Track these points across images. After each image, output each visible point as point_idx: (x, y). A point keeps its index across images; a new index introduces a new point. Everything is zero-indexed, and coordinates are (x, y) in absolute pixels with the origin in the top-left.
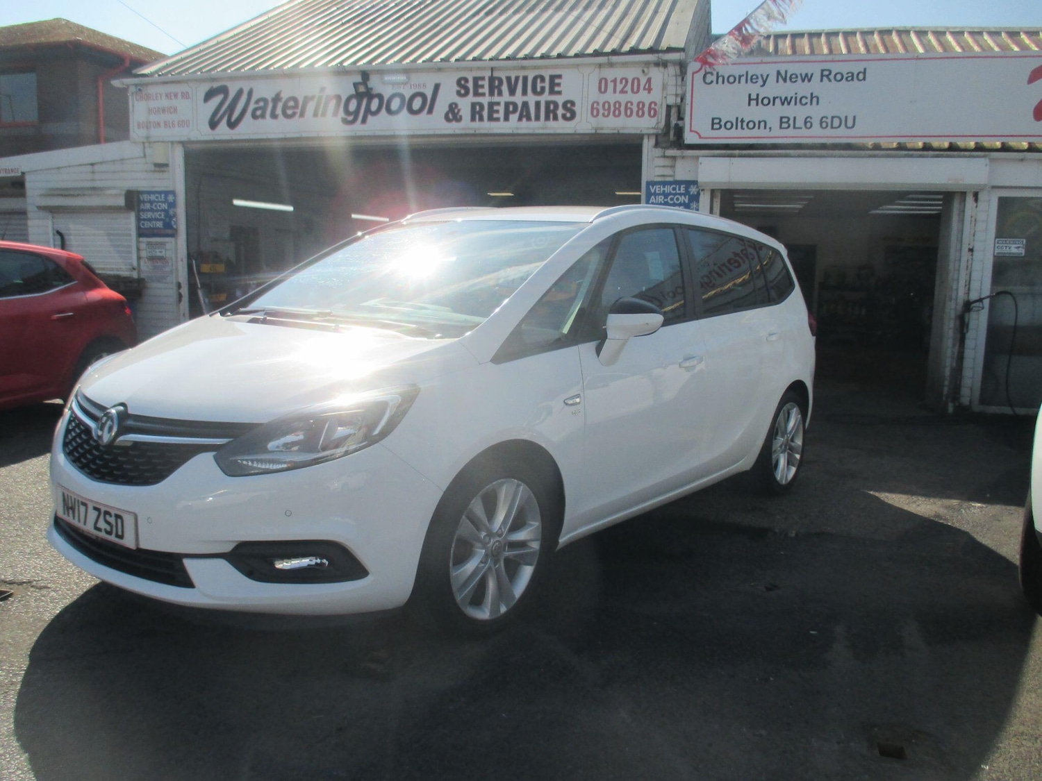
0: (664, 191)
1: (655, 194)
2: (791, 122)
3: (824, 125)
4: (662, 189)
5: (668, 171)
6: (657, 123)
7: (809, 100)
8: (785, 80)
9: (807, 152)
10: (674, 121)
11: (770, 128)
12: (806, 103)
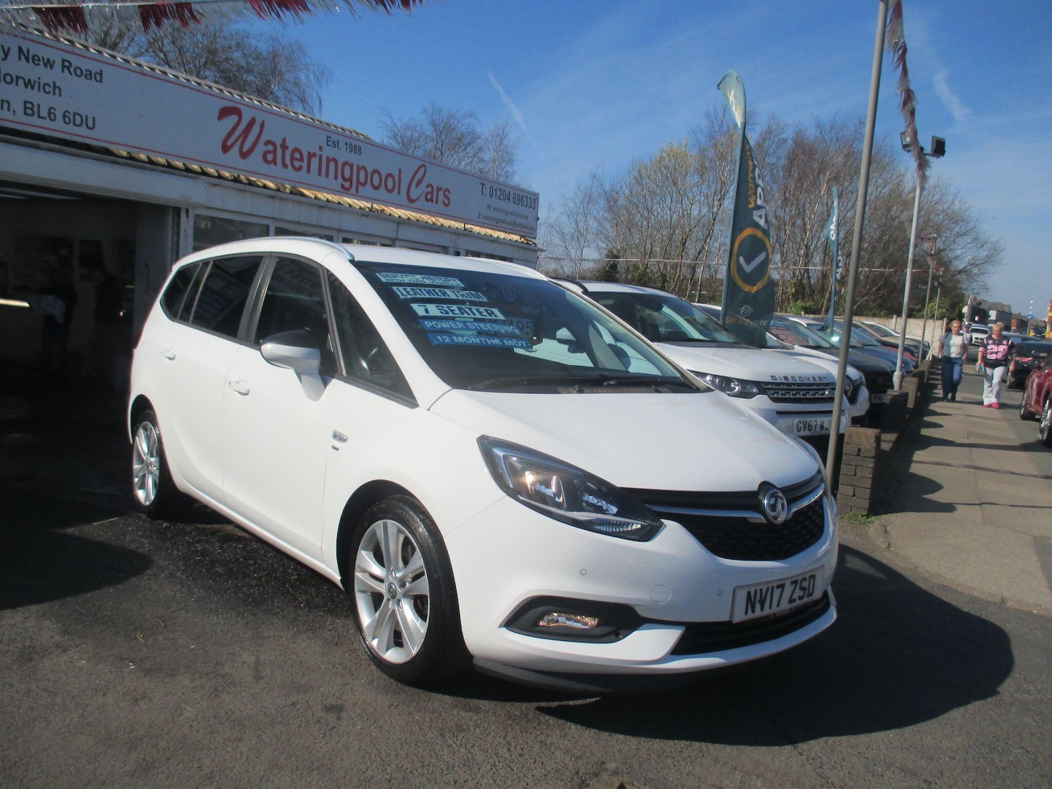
2: (36, 109)
3: (67, 120)
7: (51, 90)
8: (27, 59)
9: (57, 147)
11: (14, 112)
12: (49, 92)
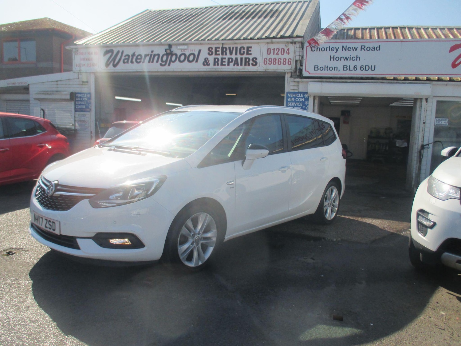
0: (294, 96)
1: (290, 97)
2: (348, 68)
3: (362, 69)
4: (293, 95)
5: (296, 88)
6: (292, 67)
7: (356, 59)
8: (346, 50)
9: (354, 80)
10: (298, 66)
11: (339, 70)
12: (355, 60)
